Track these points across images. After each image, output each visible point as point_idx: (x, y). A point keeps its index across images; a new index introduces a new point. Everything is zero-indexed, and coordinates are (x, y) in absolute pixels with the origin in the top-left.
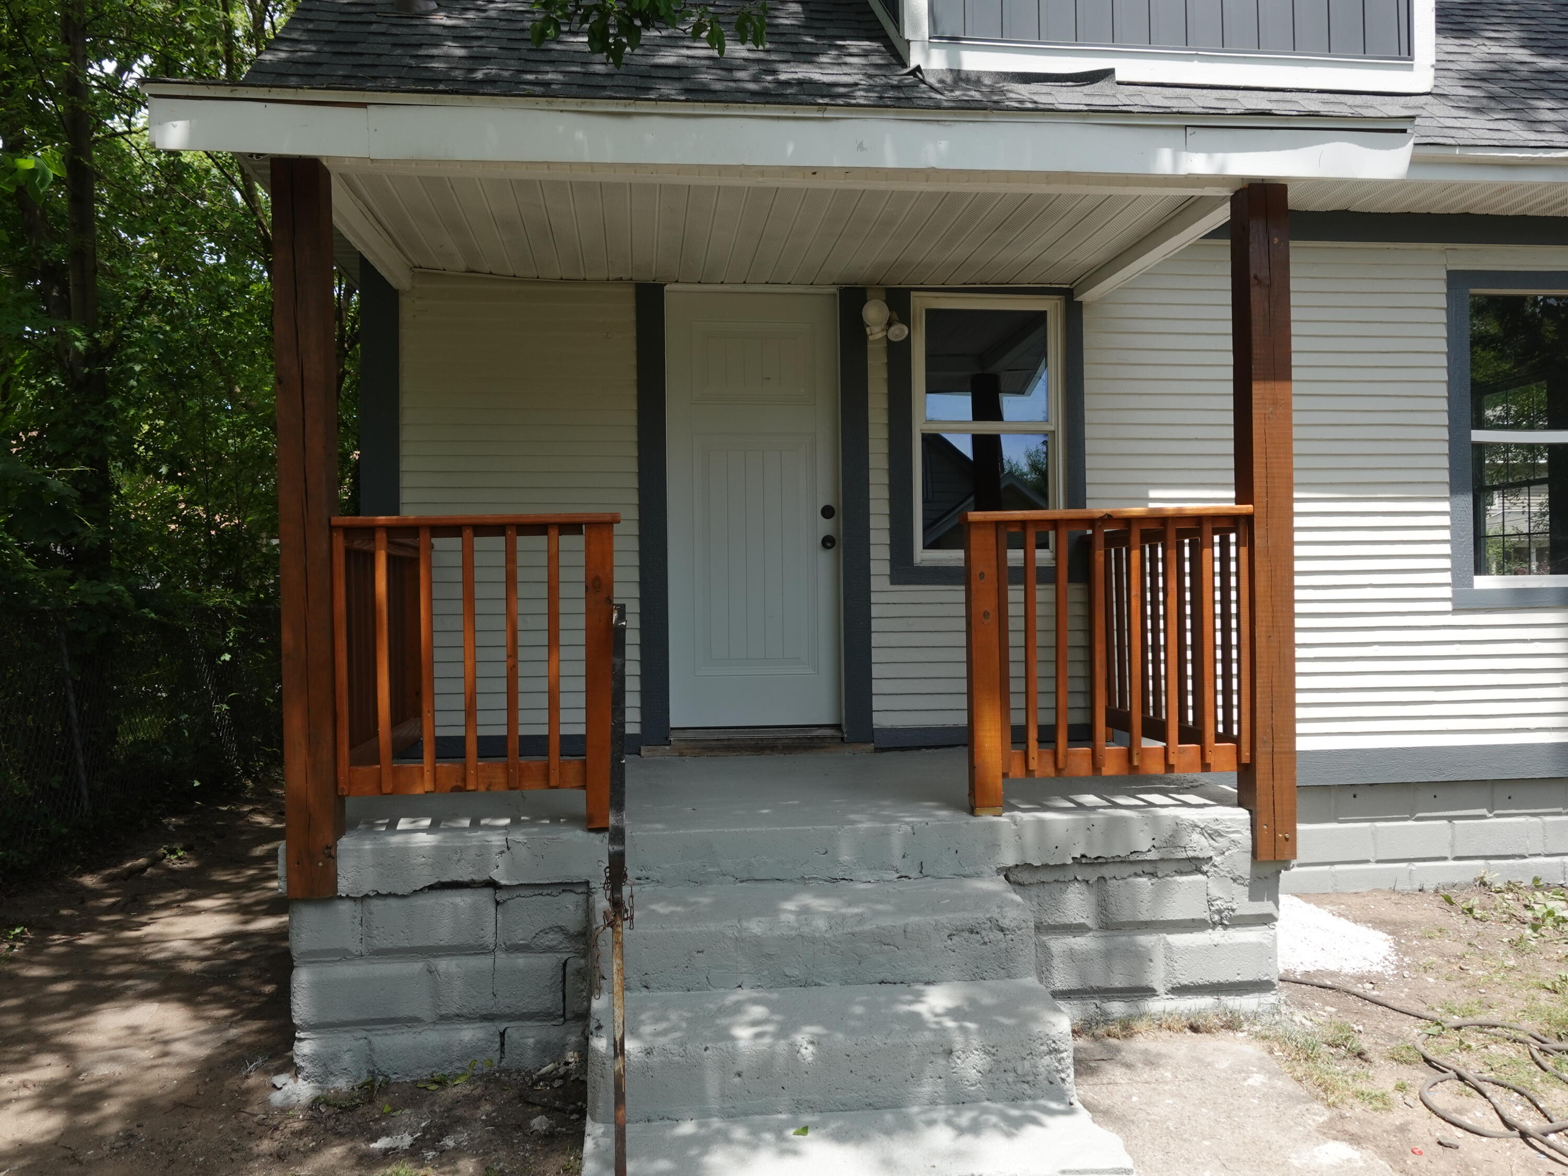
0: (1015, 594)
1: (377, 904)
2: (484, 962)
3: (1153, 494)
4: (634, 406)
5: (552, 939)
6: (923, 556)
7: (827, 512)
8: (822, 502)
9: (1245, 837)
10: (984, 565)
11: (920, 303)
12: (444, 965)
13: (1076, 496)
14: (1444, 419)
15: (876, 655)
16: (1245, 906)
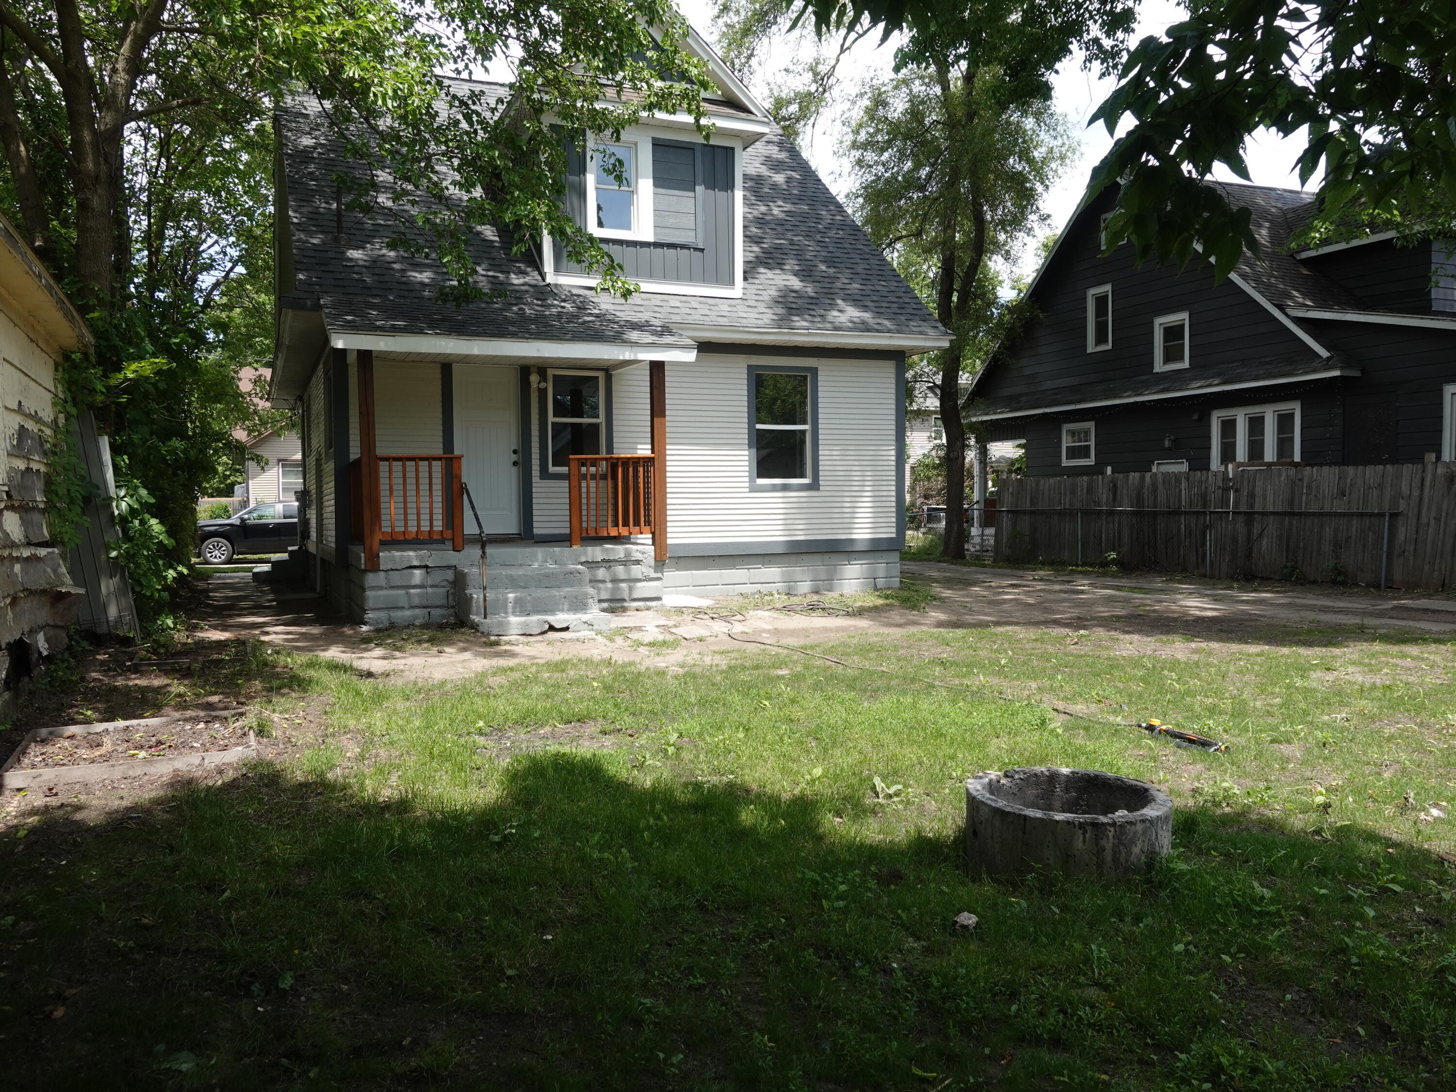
0: (584, 484)
1: (391, 573)
2: (424, 590)
3: (639, 446)
4: (440, 410)
5: (445, 583)
6: (552, 469)
7: (515, 452)
8: (513, 447)
9: (653, 554)
10: (574, 471)
11: (550, 373)
12: (412, 591)
13: (610, 449)
14: (746, 420)
15: (534, 507)
16: (653, 575)
